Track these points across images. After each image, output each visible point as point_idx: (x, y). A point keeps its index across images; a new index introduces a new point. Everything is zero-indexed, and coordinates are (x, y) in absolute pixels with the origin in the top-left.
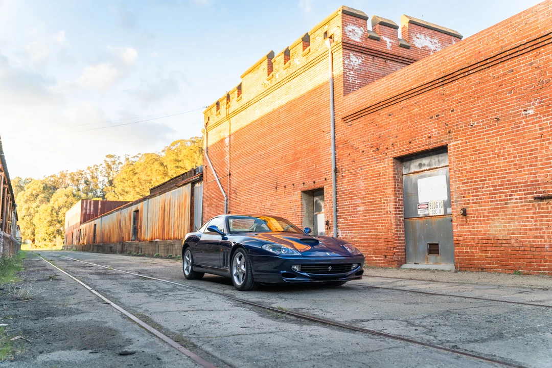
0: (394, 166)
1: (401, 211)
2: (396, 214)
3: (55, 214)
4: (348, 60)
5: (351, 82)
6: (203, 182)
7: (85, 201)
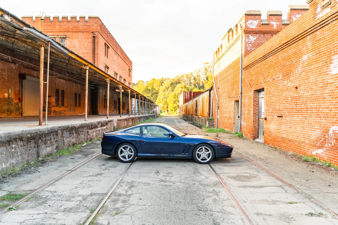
0: (254, 94)
1: (257, 115)
2: (254, 116)
3: (176, 97)
4: (248, 39)
5: (249, 50)
6: (212, 91)
7: (185, 92)
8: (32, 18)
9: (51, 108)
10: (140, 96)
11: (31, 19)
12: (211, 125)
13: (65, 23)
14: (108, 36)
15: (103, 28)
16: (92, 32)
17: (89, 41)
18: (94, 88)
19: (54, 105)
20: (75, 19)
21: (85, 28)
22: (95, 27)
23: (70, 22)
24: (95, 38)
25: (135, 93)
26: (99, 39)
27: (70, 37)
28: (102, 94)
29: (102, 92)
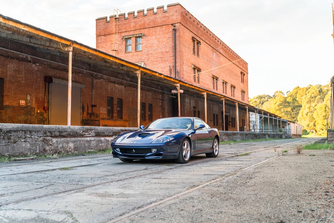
8: (106, 18)
9: (99, 121)
10: (237, 103)
11: (105, 20)
12: (332, 140)
13: (140, 19)
14: (198, 28)
15: (189, 18)
16: (172, 25)
17: (169, 36)
18: (175, 97)
19: (105, 117)
20: (152, 11)
21: (164, 20)
22: (176, 17)
23: (146, 15)
24: (175, 31)
25: (224, 99)
26: (181, 32)
27: (146, 34)
28: (189, 104)
29: (189, 102)
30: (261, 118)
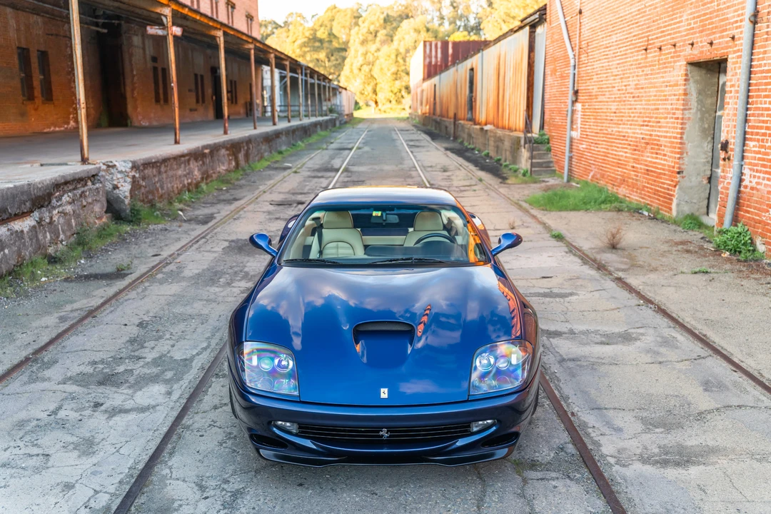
6: (546, 25)
7: (428, 44)
12: (540, 165)
18: (105, 31)
25: (251, 46)
28: (141, 51)
29: (141, 45)
30: (282, 78)
